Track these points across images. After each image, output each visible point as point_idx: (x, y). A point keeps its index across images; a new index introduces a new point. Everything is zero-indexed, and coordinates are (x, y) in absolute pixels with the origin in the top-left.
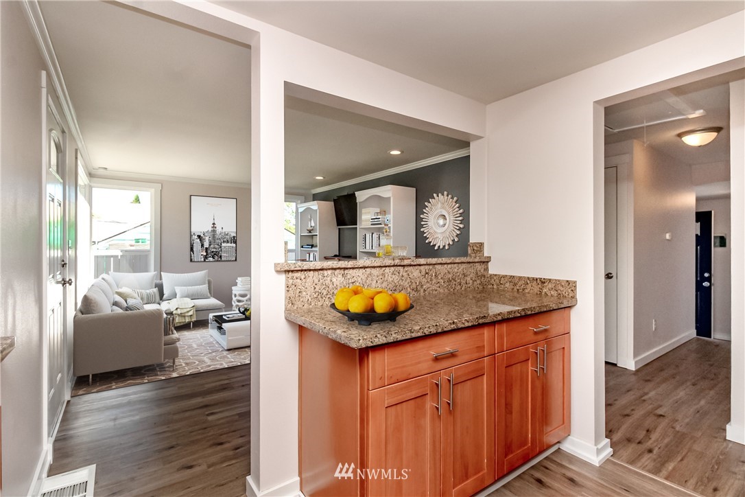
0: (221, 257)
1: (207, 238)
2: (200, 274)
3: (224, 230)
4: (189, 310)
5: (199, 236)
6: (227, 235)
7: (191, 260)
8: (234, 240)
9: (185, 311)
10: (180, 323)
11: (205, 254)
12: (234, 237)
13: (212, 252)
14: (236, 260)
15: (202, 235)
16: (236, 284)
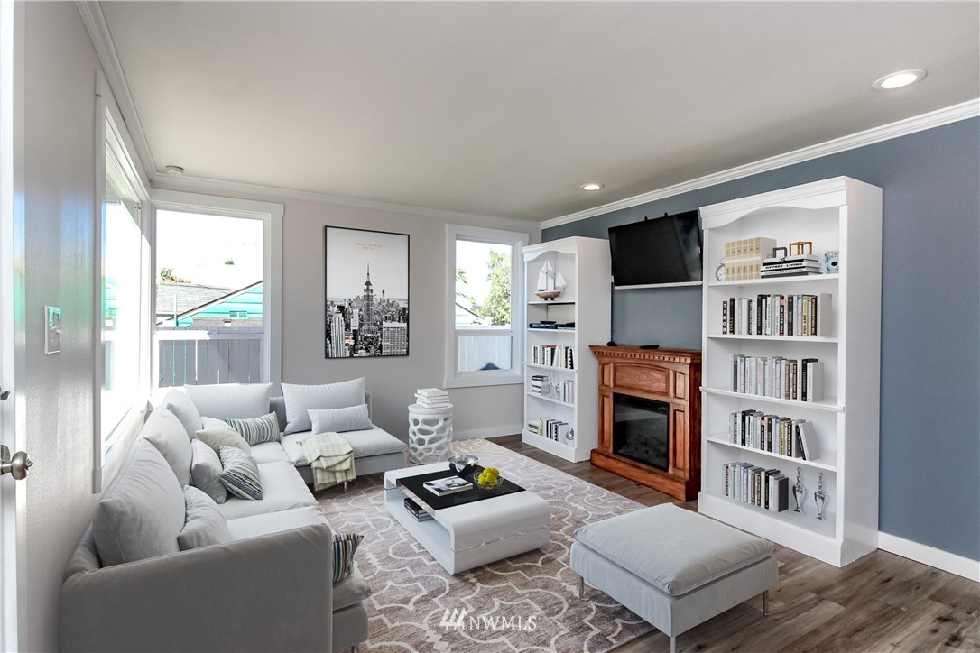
0: (380, 348)
1: (356, 312)
2: (352, 385)
3: (386, 296)
4: (342, 458)
5: (341, 308)
6: (392, 305)
7: (327, 356)
8: (405, 316)
9: (335, 461)
10: (325, 484)
11: (352, 342)
12: (404, 309)
13: (366, 338)
14: (408, 354)
15: (347, 306)
16: (414, 401)
